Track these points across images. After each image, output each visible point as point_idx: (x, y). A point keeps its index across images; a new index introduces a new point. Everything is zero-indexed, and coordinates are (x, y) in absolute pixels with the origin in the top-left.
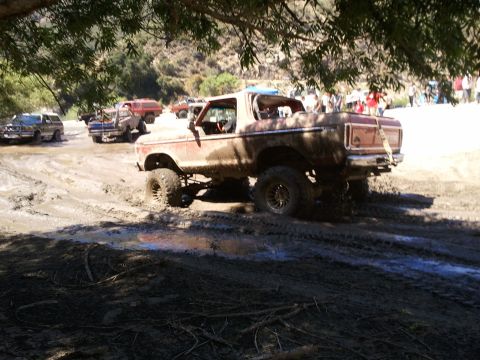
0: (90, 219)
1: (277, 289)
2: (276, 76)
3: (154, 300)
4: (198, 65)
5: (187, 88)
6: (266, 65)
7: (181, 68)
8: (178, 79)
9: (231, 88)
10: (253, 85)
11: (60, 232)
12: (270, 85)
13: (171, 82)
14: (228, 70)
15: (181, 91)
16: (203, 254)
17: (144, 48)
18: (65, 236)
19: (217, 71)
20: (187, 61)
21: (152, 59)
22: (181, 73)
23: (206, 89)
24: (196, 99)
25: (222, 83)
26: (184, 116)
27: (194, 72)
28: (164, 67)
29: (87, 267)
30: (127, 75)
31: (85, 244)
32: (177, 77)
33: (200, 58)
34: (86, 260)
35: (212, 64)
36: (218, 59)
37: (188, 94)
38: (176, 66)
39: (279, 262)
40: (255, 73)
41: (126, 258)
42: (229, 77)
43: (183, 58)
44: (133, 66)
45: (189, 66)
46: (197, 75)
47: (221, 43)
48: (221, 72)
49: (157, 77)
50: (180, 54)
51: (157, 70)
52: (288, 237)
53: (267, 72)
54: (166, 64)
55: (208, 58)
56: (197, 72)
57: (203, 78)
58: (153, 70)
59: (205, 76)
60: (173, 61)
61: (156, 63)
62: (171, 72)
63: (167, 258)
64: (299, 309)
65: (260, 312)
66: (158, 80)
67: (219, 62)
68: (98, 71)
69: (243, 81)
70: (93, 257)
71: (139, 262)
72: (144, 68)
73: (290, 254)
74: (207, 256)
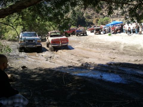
0: (65, 65)
1: (122, 94)
2: (122, 17)
3: (82, 93)
4: (97, 14)
5: (94, 22)
6: (119, 13)
7: (92, 16)
8: (91, 20)
9: (108, 22)
10: (115, 20)
11: (57, 68)
12: (120, 20)
13: (89, 21)
14: (106, 16)
15: (92, 24)
16: (97, 79)
17: (81, 10)
18: (58, 70)
19: (103, 16)
20: (94, 14)
21: (83, 14)
22: (92, 18)
23: (100, 22)
24: (96, 26)
25: (105, 20)
26: (93, 32)
27: (96, 17)
28: (87, 16)
29: (64, 80)
30: (76, 19)
31: (64, 73)
32: (91, 19)
33: (98, 12)
34: (63, 78)
35: (102, 14)
36: (103, 12)
37: (94, 25)
38: (90, 15)
39: (123, 84)
40: (115, 16)
41: (74, 78)
42: (107, 18)
43: (92, 13)
44: (78, 17)
45: (94, 15)
46: (97, 18)
47: (104, 7)
48: (104, 17)
49: (85, 19)
50: (91, 11)
51: (85, 17)
52: (126, 75)
53: (119, 16)
54: (88, 15)
55: (100, 12)
56: (97, 17)
57: (99, 19)
58: (84, 17)
59: (99, 18)
60: (89, 14)
61: (84, 15)
62: (89, 17)
63: (86, 79)
64: (129, 102)
65: (115, 102)
66: (85, 20)
67: (103, 13)
68: (65, 20)
69: (112, 19)
70: (65, 77)
71: (78, 80)
72: (81, 17)
73: (126, 81)
74: (99, 80)
